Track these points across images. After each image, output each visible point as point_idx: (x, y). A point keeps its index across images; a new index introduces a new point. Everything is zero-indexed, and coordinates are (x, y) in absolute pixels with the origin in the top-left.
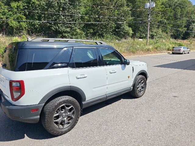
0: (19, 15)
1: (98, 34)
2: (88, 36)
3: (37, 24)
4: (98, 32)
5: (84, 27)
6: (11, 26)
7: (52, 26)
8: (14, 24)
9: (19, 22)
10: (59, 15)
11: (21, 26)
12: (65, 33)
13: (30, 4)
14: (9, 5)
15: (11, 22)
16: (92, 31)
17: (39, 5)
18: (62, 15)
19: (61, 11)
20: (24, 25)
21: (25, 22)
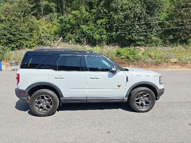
0: (101, 29)
1: (179, 40)
2: (165, 43)
3: (114, 35)
4: (180, 38)
5: (162, 34)
6: (95, 39)
7: (126, 36)
8: (97, 37)
9: (101, 35)
10: (133, 26)
11: (101, 38)
12: (139, 41)
13: (111, 19)
14: (96, 23)
15: (95, 36)
16: (171, 37)
17: (117, 19)
18: (137, 24)
19: (137, 21)
20: (104, 37)
21: (105, 34)
